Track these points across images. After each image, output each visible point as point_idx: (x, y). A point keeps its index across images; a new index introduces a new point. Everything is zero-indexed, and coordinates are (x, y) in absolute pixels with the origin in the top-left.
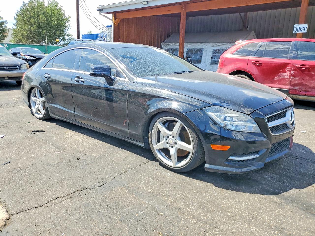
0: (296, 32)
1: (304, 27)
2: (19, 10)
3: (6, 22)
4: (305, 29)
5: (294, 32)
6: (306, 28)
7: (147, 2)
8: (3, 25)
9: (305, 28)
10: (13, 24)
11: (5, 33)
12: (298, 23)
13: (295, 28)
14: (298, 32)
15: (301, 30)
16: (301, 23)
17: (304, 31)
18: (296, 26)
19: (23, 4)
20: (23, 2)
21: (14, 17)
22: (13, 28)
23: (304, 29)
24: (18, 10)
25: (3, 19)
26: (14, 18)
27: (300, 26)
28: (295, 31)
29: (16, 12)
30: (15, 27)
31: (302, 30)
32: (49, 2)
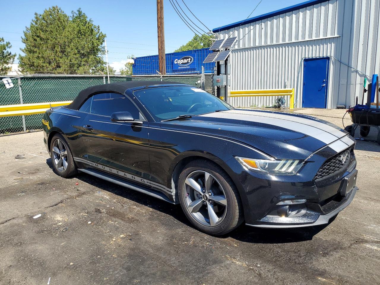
2: (29, 27)
3: (9, 46)
8: (4, 51)
10: (20, 49)
11: (7, 63)
19: (35, 16)
20: (36, 14)
21: (21, 37)
22: (20, 55)
24: (27, 27)
25: (4, 41)
26: (21, 40)
29: (25, 30)
30: (23, 55)
32: (73, 15)
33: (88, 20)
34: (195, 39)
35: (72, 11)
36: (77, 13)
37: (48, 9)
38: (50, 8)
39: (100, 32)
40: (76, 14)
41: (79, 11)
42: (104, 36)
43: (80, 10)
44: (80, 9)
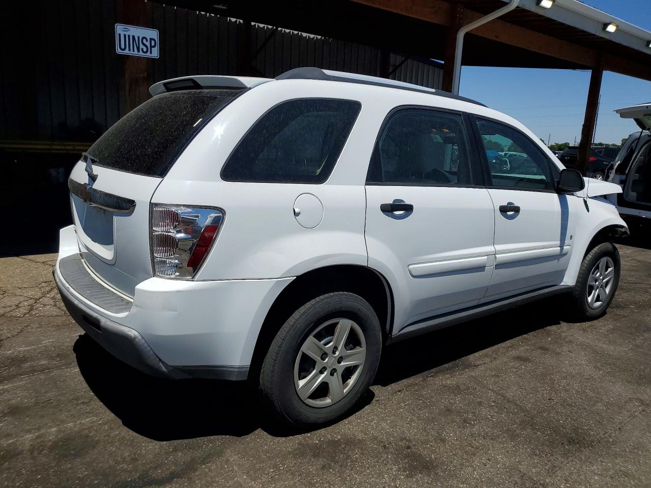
0: (127, 52)
1: (147, 41)
4: (151, 47)
5: (119, 51)
6: (153, 42)
9: (153, 44)
13: (120, 35)
14: (132, 52)
15: (141, 46)
17: (151, 53)
23: (148, 44)
28: (123, 47)
31: (145, 50)
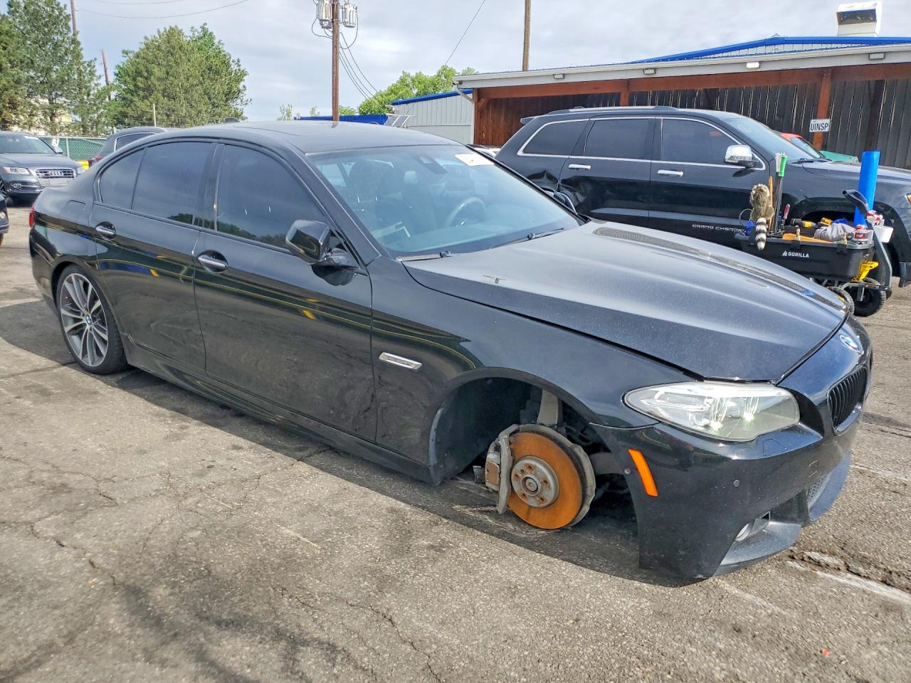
0: (813, 131)
1: (824, 124)
5: (810, 131)
7: (564, 75)
9: (827, 125)
12: (815, 118)
13: (812, 124)
14: (816, 130)
15: (821, 127)
16: (821, 118)
17: (825, 130)
18: (813, 122)
23: (824, 126)
27: (819, 121)
32: (194, 34)
33: (216, 41)
34: (402, 80)
35: (192, 28)
36: (200, 30)
37: (162, 31)
38: (165, 29)
39: (242, 70)
40: (198, 32)
41: (203, 28)
42: (244, 73)
43: (206, 27)
44: (205, 24)
